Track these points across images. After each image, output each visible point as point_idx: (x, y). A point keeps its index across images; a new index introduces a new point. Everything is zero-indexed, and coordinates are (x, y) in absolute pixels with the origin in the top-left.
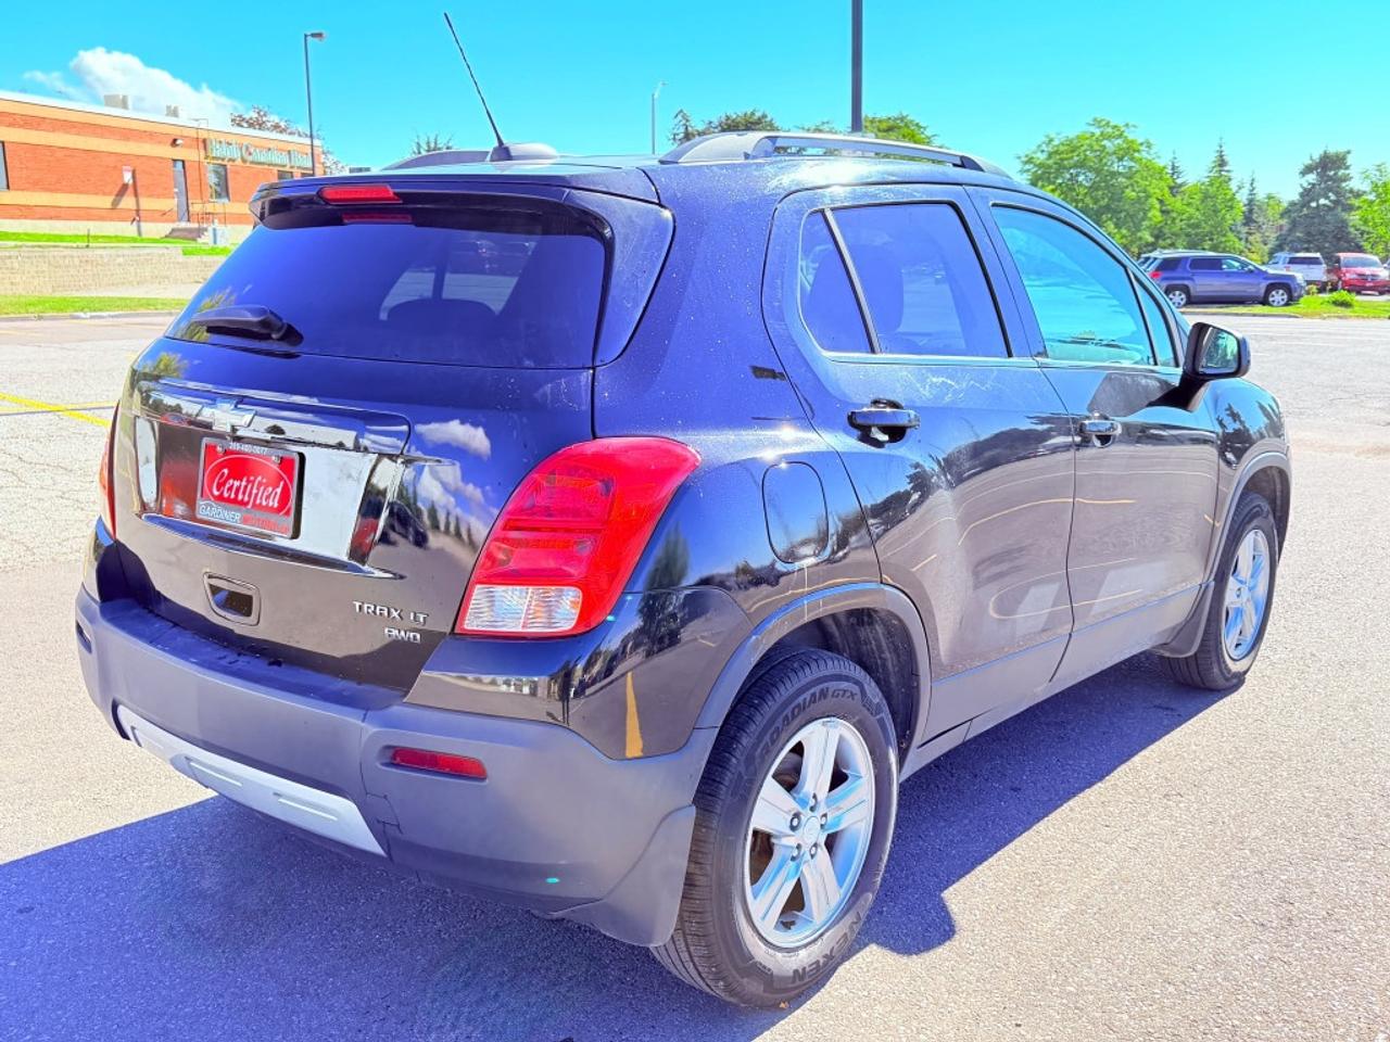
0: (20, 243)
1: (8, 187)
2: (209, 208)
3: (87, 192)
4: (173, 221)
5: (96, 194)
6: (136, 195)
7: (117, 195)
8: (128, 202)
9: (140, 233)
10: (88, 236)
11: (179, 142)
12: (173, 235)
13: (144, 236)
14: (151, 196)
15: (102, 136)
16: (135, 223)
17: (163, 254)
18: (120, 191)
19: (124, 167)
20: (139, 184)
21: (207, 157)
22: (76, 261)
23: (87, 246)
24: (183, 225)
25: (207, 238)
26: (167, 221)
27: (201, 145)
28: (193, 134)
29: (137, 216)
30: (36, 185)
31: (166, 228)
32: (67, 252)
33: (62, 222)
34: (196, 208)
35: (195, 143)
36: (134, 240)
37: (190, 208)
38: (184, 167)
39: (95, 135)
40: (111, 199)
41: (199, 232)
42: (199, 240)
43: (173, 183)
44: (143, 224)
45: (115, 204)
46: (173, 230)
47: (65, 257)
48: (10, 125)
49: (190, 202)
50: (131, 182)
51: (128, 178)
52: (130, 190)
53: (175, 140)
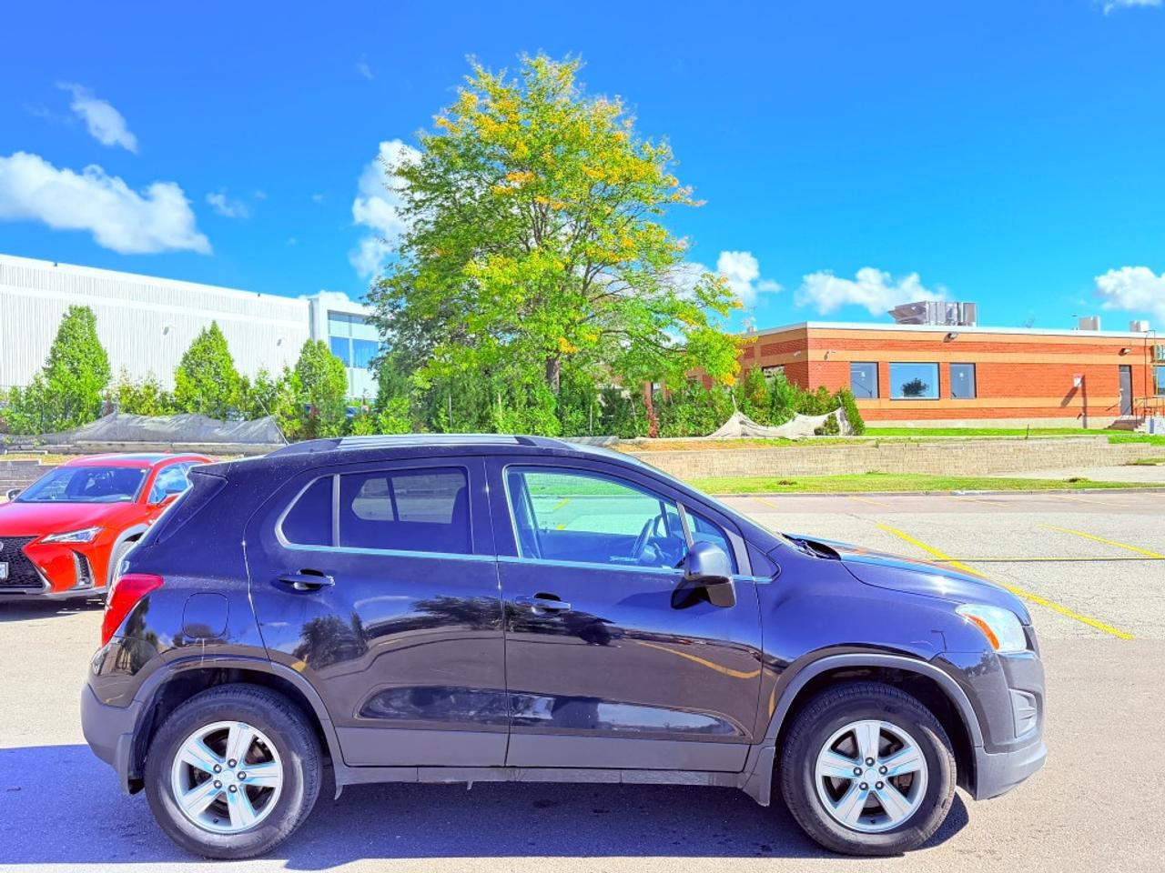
0: (970, 437)
1: (976, 396)
2: (1151, 403)
3: (1041, 396)
4: (1117, 415)
5: (1049, 396)
6: (1084, 395)
7: (1067, 397)
8: (1077, 402)
9: (1085, 425)
10: (1028, 429)
11: (1126, 351)
12: (1114, 427)
13: (1089, 428)
14: (1097, 396)
15: (1057, 352)
16: (1081, 418)
17: (1090, 443)
18: (1069, 393)
19: (1074, 375)
20: (1087, 386)
21: (1153, 361)
22: (1011, 450)
23: (1026, 438)
24: (1126, 417)
25: (1145, 427)
26: (1110, 415)
27: (1148, 351)
28: (1142, 343)
29: (1084, 412)
30: (998, 393)
31: (1110, 420)
32: (1006, 443)
33: (1017, 420)
34: (1139, 403)
35: (1143, 351)
36: (1081, 432)
37: (1134, 404)
38: (1131, 371)
39: (1050, 351)
40: (1061, 400)
41: (1137, 423)
42: (1136, 430)
43: (1118, 384)
44: (1088, 419)
45: (1064, 404)
46: (1116, 422)
47: (1001, 447)
48: (982, 351)
49: (1134, 398)
50: (1080, 385)
51: (1077, 382)
52: (1080, 392)
53: (1123, 350)
